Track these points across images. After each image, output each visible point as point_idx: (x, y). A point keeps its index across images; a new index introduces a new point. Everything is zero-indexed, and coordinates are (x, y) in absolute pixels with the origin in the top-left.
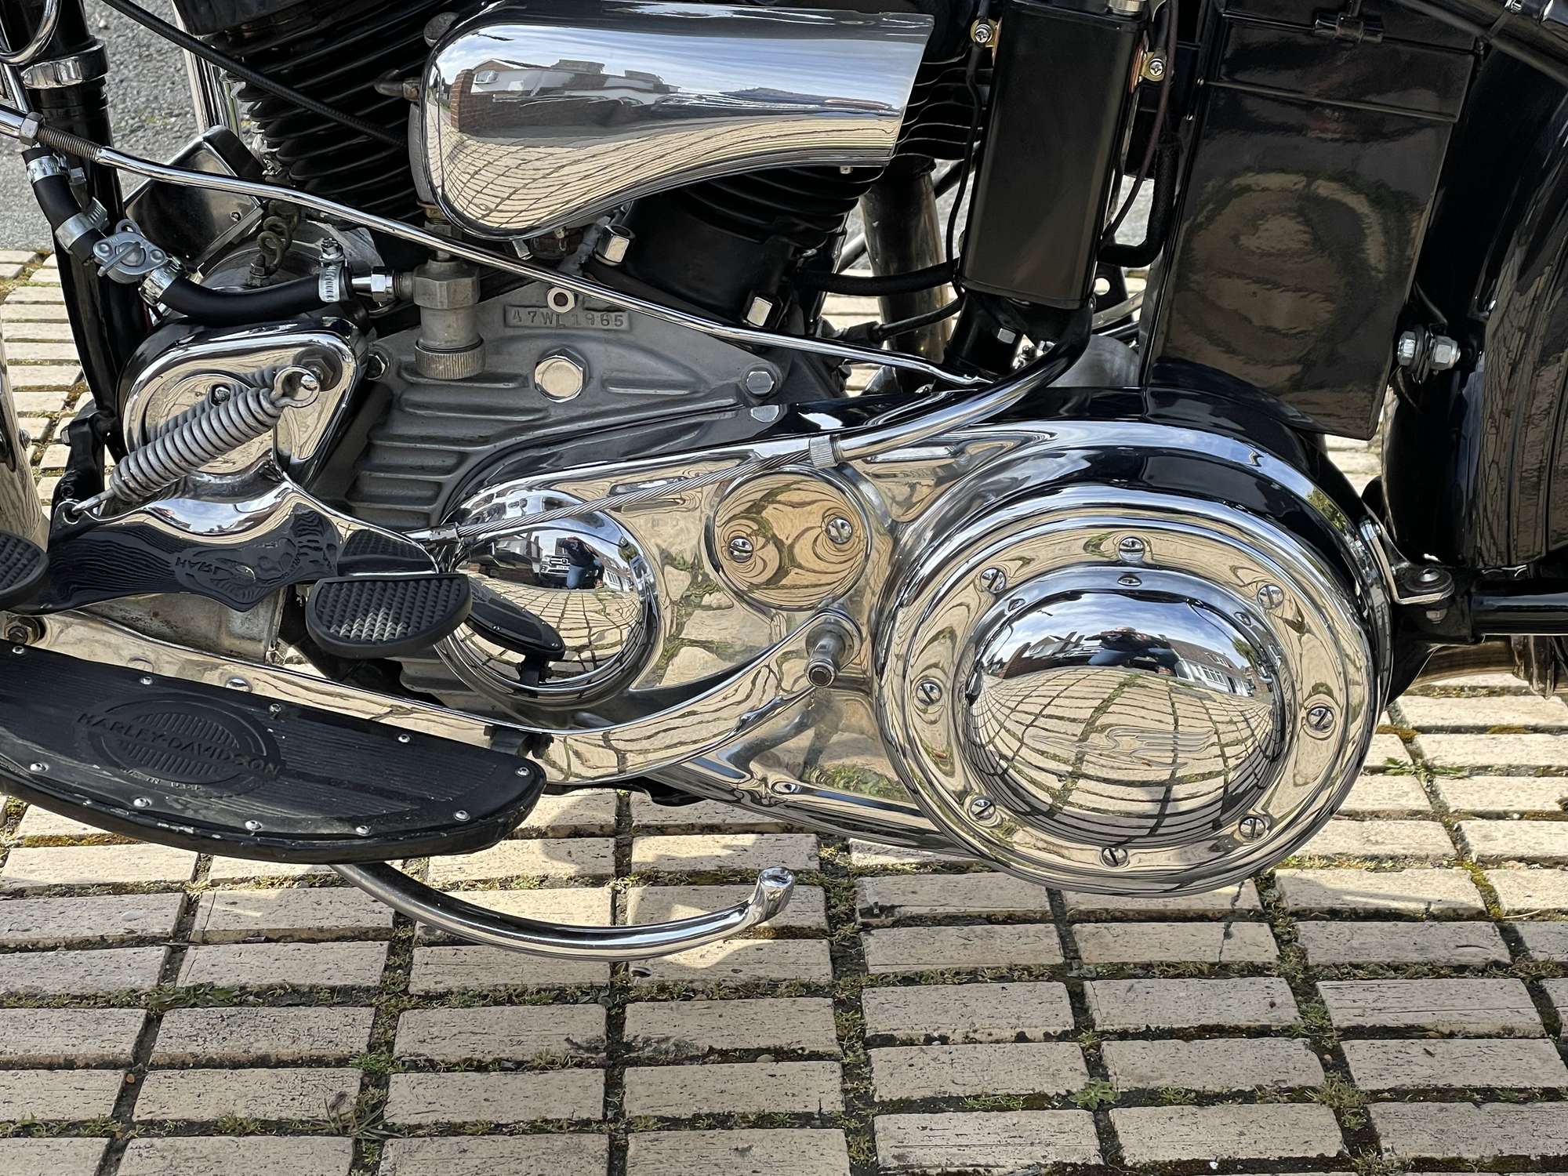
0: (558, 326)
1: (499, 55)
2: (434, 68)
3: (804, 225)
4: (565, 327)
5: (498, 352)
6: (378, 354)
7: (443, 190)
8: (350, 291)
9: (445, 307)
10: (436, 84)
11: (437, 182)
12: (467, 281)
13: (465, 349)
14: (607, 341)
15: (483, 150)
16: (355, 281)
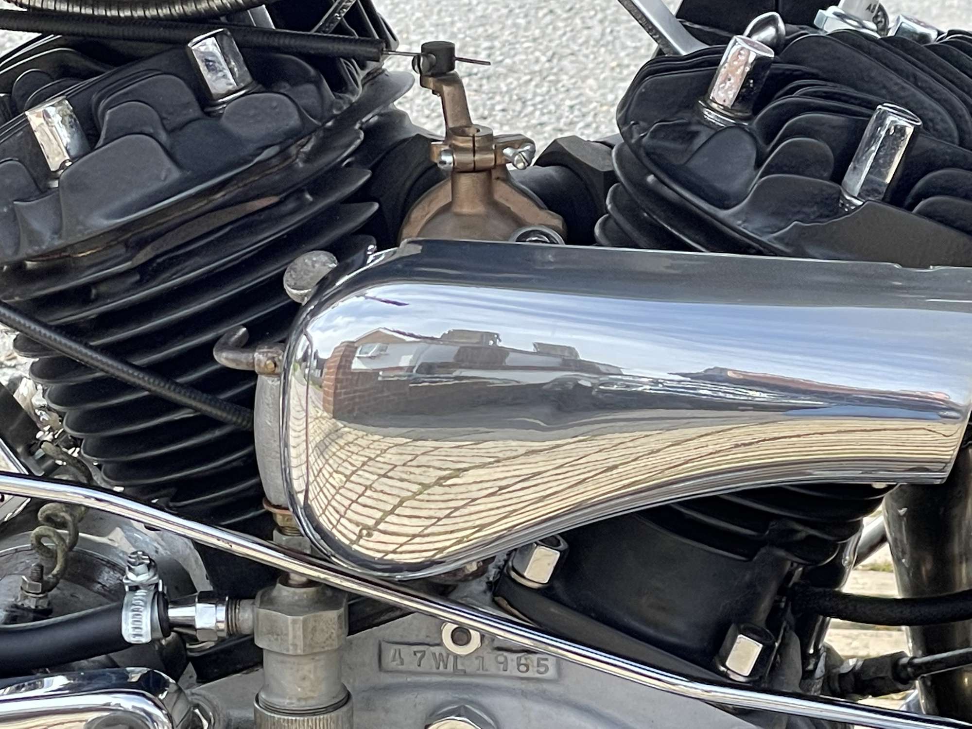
0: (456, 672)
1: (390, 324)
2: (304, 338)
3: (804, 532)
4: (465, 674)
5: (369, 706)
6: (197, 706)
7: (306, 497)
8: (166, 626)
9: (299, 652)
10: (305, 358)
11: (298, 485)
12: (332, 615)
13: (327, 710)
14: (524, 694)
15: (363, 442)
16: (174, 613)
